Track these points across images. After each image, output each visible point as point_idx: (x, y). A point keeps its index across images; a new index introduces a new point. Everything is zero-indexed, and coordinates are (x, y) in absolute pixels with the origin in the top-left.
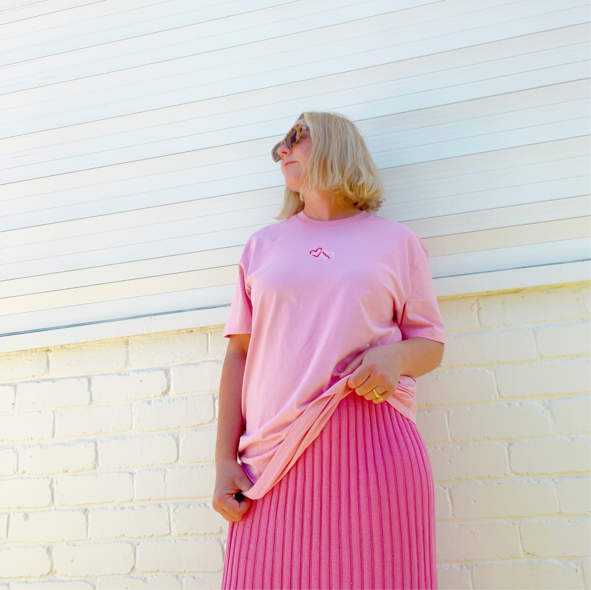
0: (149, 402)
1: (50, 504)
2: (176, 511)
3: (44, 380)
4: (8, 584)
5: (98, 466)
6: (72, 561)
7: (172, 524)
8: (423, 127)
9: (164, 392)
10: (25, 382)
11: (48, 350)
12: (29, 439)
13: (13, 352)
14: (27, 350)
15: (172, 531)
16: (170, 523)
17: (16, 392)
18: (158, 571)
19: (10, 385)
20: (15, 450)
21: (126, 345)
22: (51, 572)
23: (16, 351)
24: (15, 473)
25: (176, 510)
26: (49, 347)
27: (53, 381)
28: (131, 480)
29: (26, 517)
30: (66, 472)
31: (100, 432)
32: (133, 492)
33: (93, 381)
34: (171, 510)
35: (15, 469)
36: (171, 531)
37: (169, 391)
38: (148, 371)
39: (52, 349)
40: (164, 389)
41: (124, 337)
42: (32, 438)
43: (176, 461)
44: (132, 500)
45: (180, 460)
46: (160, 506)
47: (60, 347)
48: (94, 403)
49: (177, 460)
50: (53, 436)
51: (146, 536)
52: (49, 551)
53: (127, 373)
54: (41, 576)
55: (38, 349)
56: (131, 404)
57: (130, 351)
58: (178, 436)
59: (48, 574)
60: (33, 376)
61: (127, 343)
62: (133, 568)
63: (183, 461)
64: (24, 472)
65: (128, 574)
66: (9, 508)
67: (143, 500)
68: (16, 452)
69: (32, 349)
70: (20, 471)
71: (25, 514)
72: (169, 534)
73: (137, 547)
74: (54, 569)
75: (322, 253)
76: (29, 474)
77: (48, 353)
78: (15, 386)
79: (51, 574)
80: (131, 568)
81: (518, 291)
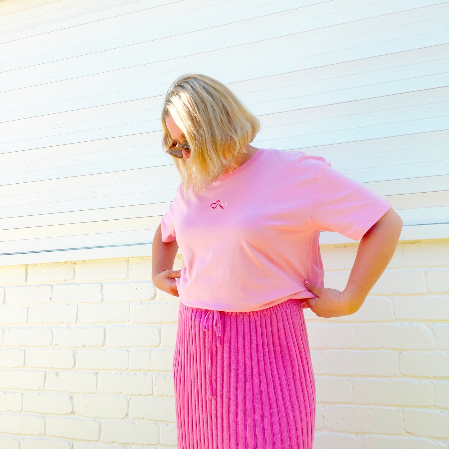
0: (142, 304)
1: (73, 367)
2: (157, 379)
3: (71, 284)
4: (45, 417)
5: (106, 344)
6: (86, 406)
7: (154, 387)
8: (350, 116)
9: (152, 297)
10: (59, 284)
11: (75, 263)
12: (60, 323)
13: (52, 263)
14: (60, 262)
15: (154, 393)
16: (153, 387)
17: (52, 290)
18: (143, 418)
19: (48, 285)
20: (51, 330)
21: (127, 264)
22: (72, 412)
23: (53, 263)
24: (50, 345)
25: (157, 378)
26: (75, 261)
27: (78, 284)
28: (128, 355)
29: (57, 374)
30: (84, 346)
31: (108, 322)
32: (129, 364)
33: (104, 287)
34: (154, 379)
35: (51, 342)
36: (153, 393)
37: (156, 297)
38: (141, 282)
39: (77, 263)
40: (152, 296)
41: (126, 258)
42: (62, 322)
43: (158, 345)
44: (128, 369)
45: (161, 345)
46: (146, 375)
47: (83, 262)
48: (104, 301)
49: (159, 344)
50: (76, 322)
51: (136, 394)
52: (71, 398)
53: (127, 283)
54: (66, 414)
55: (68, 262)
56: (129, 304)
57: (130, 268)
58: (160, 329)
59: (70, 413)
60: (64, 280)
61: (128, 262)
62: (127, 414)
63: (163, 345)
64: (56, 344)
65: (123, 418)
66: (46, 368)
67: (135, 370)
68: (51, 331)
69: (64, 262)
70: (54, 344)
71: (56, 373)
72: (152, 394)
73: (130, 401)
74: (74, 410)
75: (219, 205)
76: (60, 346)
77: (75, 265)
78: (52, 286)
79: (72, 413)
80: (125, 415)
81: (415, 242)
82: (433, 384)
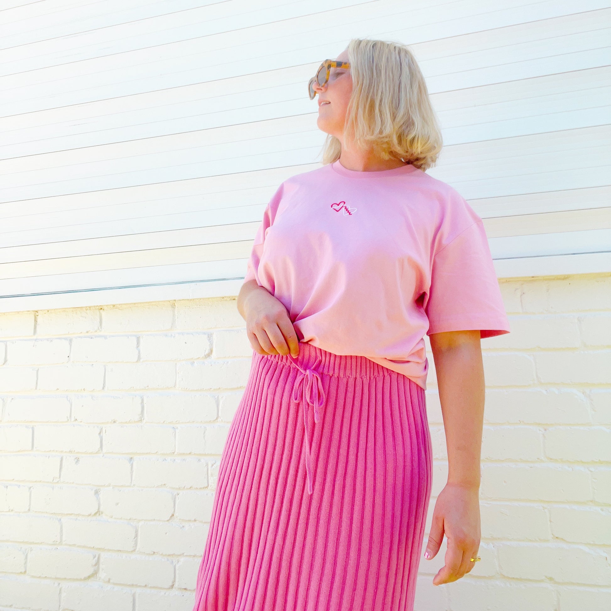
0: (193, 363)
1: (99, 451)
2: (213, 467)
3: (96, 337)
4: (60, 519)
5: (144, 419)
6: (117, 504)
7: (210, 478)
9: (207, 355)
10: (79, 337)
11: (101, 309)
12: (81, 390)
13: (70, 308)
14: (82, 307)
15: (210, 486)
16: (208, 478)
17: (71, 346)
18: (195, 520)
19: (66, 339)
20: (69, 399)
21: (173, 309)
22: (98, 513)
23: (72, 308)
24: (68, 420)
25: (214, 465)
26: (102, 306)
27: (105, 337)
28: (174, 434)
29: (77, 460)
30: (114, 422)
31: (147, 388)
32: (175, 446)
33: (141, 340)
34: (210, 465)
35: (69, 417)
36: (208, 486)
37: (212, 354)
38: (193, 334)
39: (105, 308)
40: (207, 352)
41: (171, 301)
42: (84, 389)
43: (215, 420)
44: (174, 453)
45: (219, 420)
46: (199, 460)
47: (112, 307)
48: (141, 360)
49: (217, 419)
50: (103, 388)
51: (186, 487)
52: (96, 492)
53: (173, 335)
54: (89, 515)
55: (92, 307)
56: (176, 364)
57: (176, 314)
58: (218, 397)
59: (96, 514)
60: (87, 332)
61: (173, 306)
62: (173, 515)
63: (222, 420)
64: (76, 419)
65: (168, 521)
66: (62, 451)
67: (184, 454)
68: (69, 401)
69: (86, 307)
70: (73, 419)
71: (76, 458)
72: (207, 487)
73: (177, 497)
74: (101, 509)
75: (344, 208)
76: (81, 422)
77: (101, 311)
78: (71, 340)
79: (98, 514)
80: (171, 515)
81: (565, 278)
82: (591, 471)
